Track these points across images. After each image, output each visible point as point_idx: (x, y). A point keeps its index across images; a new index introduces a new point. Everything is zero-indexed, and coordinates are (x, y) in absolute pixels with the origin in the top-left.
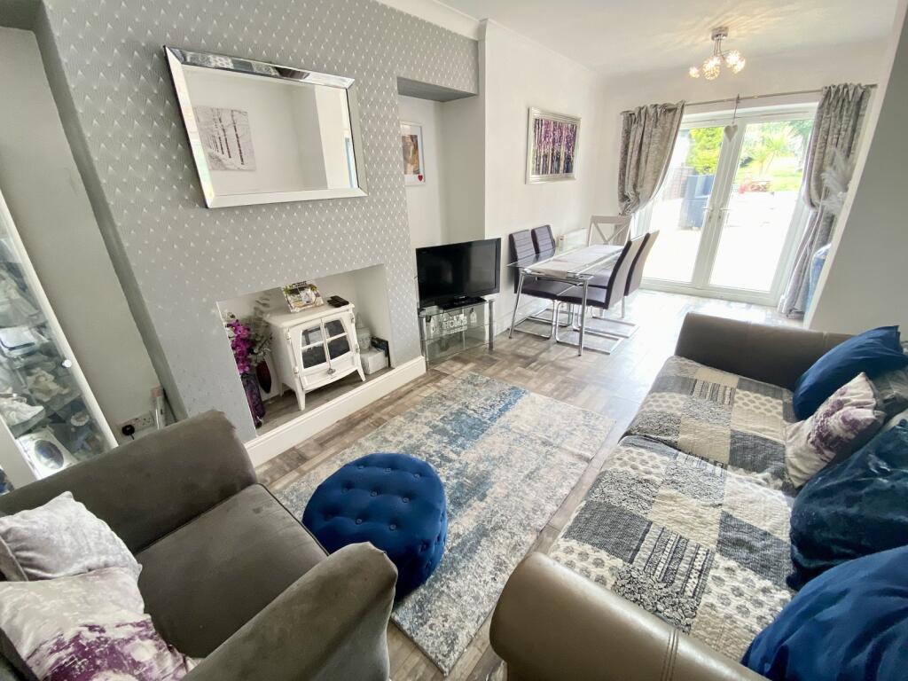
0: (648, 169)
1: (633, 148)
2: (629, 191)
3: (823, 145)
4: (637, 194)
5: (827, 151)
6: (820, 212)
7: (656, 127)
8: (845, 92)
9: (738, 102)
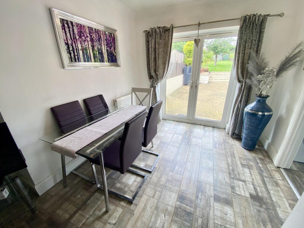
0: (160, 62)
1: (151, 50)
2: (153, 74)
3: (244, 49)
4: (157, 75)
5: (246, 53)
6: (244, 85)
7: (161, 39)
8: (254, 19)
9: (199, 26)
